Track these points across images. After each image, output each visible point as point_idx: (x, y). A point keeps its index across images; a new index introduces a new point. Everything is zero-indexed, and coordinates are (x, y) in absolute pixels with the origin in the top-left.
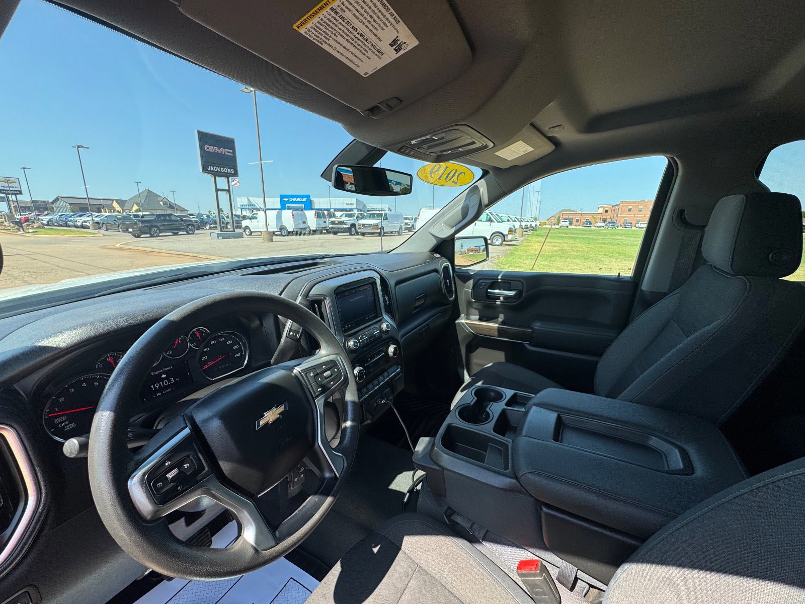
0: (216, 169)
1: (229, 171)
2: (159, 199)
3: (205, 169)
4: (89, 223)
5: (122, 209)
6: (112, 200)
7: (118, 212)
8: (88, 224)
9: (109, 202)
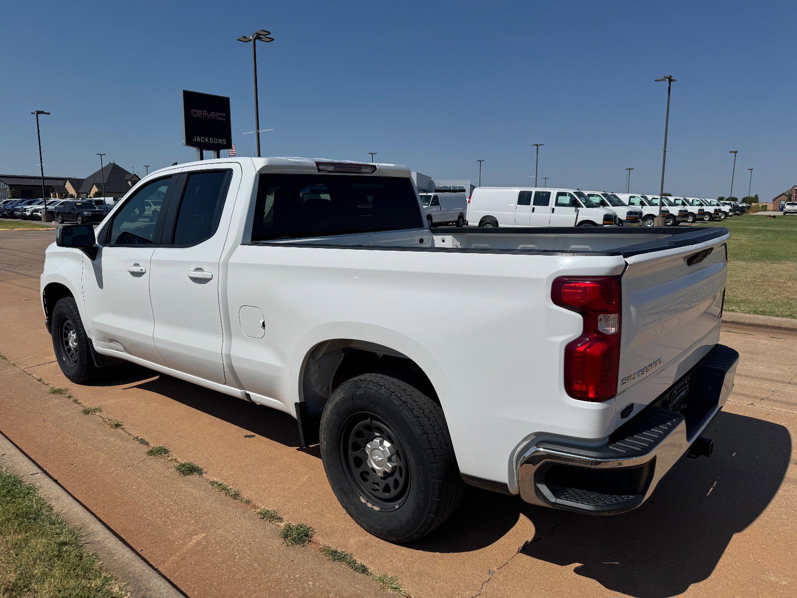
0: (203, 140)
1: (220, 141)
2: (127, 177)
3: (189, 142)
4: (41, 213)
5: (77, 193)
6: (65, 180)
7: (72, 196)
8: (39, 214)
9: (61, 183)
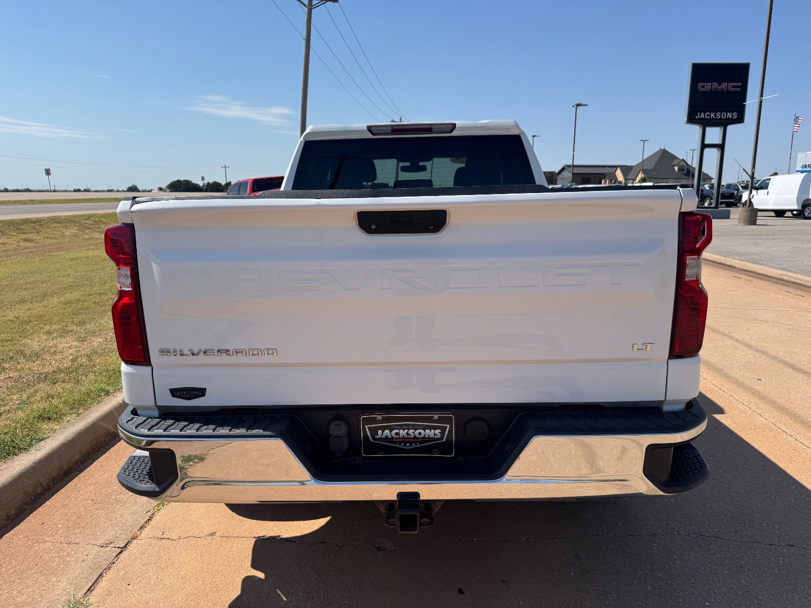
0: (708, 116)
1: (729, 115)
3: (692, 119)
5: (625, 179)
6: (616, 167)
9: (612, 170)
